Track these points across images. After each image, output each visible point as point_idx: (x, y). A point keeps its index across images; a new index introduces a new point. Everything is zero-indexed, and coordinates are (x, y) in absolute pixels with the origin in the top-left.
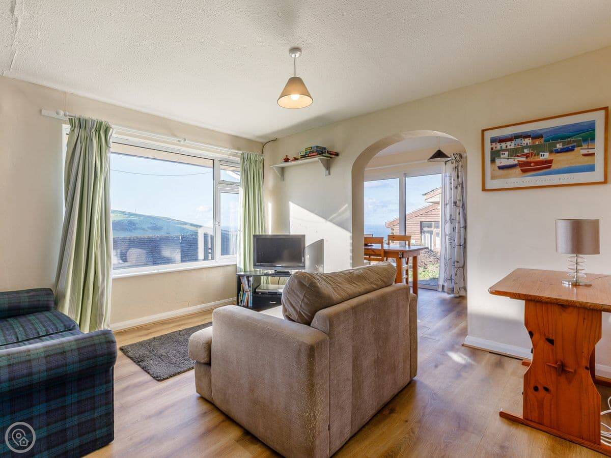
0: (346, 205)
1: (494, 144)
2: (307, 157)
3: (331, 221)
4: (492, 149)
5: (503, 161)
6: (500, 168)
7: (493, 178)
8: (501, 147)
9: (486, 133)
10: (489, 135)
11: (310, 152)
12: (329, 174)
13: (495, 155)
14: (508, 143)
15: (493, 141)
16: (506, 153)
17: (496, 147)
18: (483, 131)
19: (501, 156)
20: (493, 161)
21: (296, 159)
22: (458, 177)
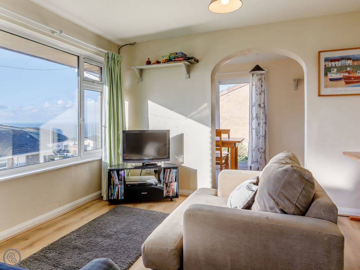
0: (206, 104)
1: (327, 62)
2: (173, 61)
3: (190, 118)
4: (325, 66)
5: (333, 75)
6: (331, 80)
7: (326, 86)
8: (332, 65)
9: (321, 54)
10: (324, 56)
11: (175, 58)
12: (189, 77)
13: (328, 70)
14: (337, 63)
15: (326, 60)
16: (335, 70)
17: (328, 65)
18: (320, 52)
19: (332, 71)
20: (326, 75)
21: (158, 62)
22: (262, 86)
